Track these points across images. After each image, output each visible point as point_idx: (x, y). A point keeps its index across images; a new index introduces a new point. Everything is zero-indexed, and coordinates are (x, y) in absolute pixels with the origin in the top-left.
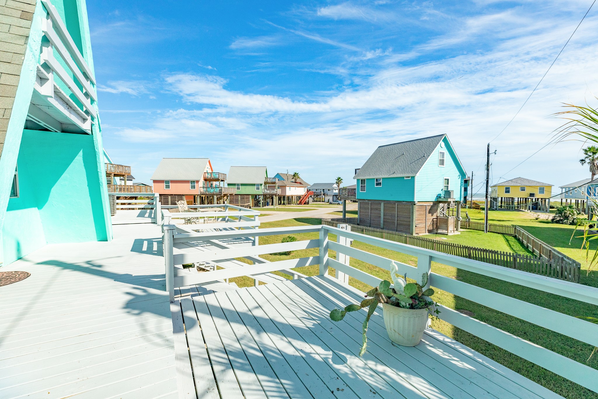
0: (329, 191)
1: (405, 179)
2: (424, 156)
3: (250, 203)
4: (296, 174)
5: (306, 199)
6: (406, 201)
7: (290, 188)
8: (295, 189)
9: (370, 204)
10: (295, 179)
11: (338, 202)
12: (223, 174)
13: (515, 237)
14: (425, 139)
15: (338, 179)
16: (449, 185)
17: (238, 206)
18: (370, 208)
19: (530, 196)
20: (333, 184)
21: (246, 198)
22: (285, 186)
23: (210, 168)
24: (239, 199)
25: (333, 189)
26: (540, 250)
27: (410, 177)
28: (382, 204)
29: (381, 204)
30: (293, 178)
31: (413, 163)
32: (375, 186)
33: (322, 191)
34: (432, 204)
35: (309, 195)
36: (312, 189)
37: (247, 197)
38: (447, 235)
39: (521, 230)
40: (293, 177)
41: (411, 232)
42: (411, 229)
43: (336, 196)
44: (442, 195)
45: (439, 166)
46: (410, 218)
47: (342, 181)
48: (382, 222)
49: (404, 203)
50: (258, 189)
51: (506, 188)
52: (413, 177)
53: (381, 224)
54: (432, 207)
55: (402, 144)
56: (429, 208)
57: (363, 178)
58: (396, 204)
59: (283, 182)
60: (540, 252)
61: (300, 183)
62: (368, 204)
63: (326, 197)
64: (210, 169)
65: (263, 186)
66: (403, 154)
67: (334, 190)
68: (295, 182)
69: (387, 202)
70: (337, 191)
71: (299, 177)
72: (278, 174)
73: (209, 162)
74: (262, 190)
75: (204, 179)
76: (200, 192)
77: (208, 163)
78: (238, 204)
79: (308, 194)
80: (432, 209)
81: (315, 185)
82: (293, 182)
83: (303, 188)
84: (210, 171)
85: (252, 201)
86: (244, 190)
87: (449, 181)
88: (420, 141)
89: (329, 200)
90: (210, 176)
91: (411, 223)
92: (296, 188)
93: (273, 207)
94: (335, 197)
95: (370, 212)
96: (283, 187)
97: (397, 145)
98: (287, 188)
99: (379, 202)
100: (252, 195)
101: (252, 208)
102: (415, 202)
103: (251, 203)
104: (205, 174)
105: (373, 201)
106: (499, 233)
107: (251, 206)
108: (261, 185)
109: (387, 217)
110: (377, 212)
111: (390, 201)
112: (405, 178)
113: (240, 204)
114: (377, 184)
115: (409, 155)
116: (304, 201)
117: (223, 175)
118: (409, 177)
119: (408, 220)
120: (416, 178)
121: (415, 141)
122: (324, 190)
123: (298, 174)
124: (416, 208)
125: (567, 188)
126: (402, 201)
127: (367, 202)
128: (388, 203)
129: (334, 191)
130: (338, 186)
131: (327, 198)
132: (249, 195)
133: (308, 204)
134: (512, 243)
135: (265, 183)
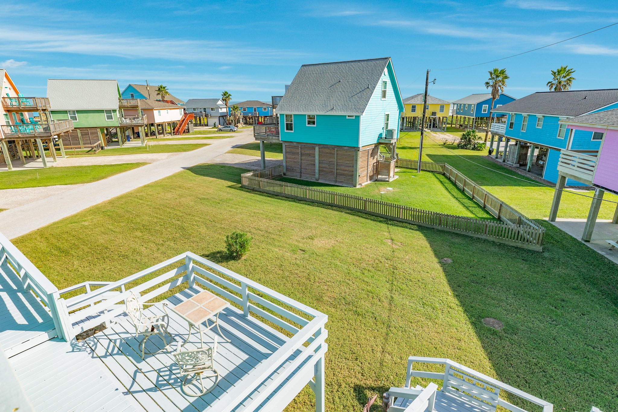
0: (212, 110)
1: (347, 118)
2: (368, 88)
3: (100, 142)
4: (161, 87)
5: (185, 126)
6: (348, 147)
7: (159, 112)
8: (168, 113)
9: (300, 149)
10: (162, 96)
11: (230, 128)
12: (43, 98)
13: (444, 174)
14: (365, 62)
15: (225, 95)
16: (389, 122)
17: (80, 148)
18: (300, 153)
19: (432, 115)
20: (218, 100)
21: (92, 133)
22: (152, 110)
23: (10, 87)
24: (79, 135)
25: (218, 107)
26: (485, 199)
27: (354, 117)
28: (317, 149)
29: (315, 148)
30: (158, 94)
31: (356, 96)
32: (307, 125)
33: (202, 110)
34: (373, 146)
35: (188, 120)
36: (187, 108)
37: (93, 131)
38: (388, 181)
39: (453, 169)
40: (159, 92)
41: (354, 184)
42: (354, 180)
43: (222, 117)
44: (384, 136)
45: (382, 99)
46: (353, 167)
47: (230, 97)
48: (317, 171)
49: (345, 148)
50: (110, 117)
51: (412, 106)
52: (358, 117)
53: (316, 174)
54: (373, 150)
55: (336, 66)
56: (370, 152)
57: (289, 113)
58: (336, 149)
59: (146, 103)
60: (485, 202)
61: (172, 103)
62: (297, 147)
63: (209, 120)
64: (12, 89)
65: (117, 112)
66: (340, 81)
67: (220, 109)
68: (163, 101)
69: (322, 147)
70: (224, 110)
71: (167, 92)
72: (130, 85)
73: (6, 76)
74: (116, 120)
75: (6, 109)
76: (4, 133)
77: (5, 79)
78: (79, 146)
79: (186, 119)
80: (374, 153)
81: (190, 101)
82: (159, 101)
83: (178, 110)
84: (13, 94)
85: (103, 137)
86: (84, 121)
87: (390, 116)
88: (359, 64)
89: (214, 124)
90: (17, 104)
91: (354, 172)
92: (169, 110)
93: (140, 145)
94: (221, 119)
95: (300, 159)
96: (149, 110)
97: (329, 66)
98: (154, 111)
99: (312, 146)
100: (102, 128)
101: (106, 148)
102: (359, 148)
103: (102, 141)
104: (4, 100)
105: (305, 145)
106: (429, 171)
107: (104, 145)
108: (115, 111)
109: (323, 165)
110: (309, 158)
111: (327, 145)
112: (347, 116)
113: (81, 146)
114: (309, 123)
115: (347, 84)
116: (182, 129)
117: (43, 101)
118: (352, 116)
119: (350, 169)
120: (362, 118)
121: (352, 64)
122: (205, 109)
123: (166, 88)
124: (360, 154)
125: (459, 105)
126: (343, 146)
127: (295, 145)
128: (324, 147)
129: (220, 111)
130: (226, 104)
131: (212, 121)
132: (96, 128)
133: (189, 132)
134: (446, 185)
135: (120, 107)
